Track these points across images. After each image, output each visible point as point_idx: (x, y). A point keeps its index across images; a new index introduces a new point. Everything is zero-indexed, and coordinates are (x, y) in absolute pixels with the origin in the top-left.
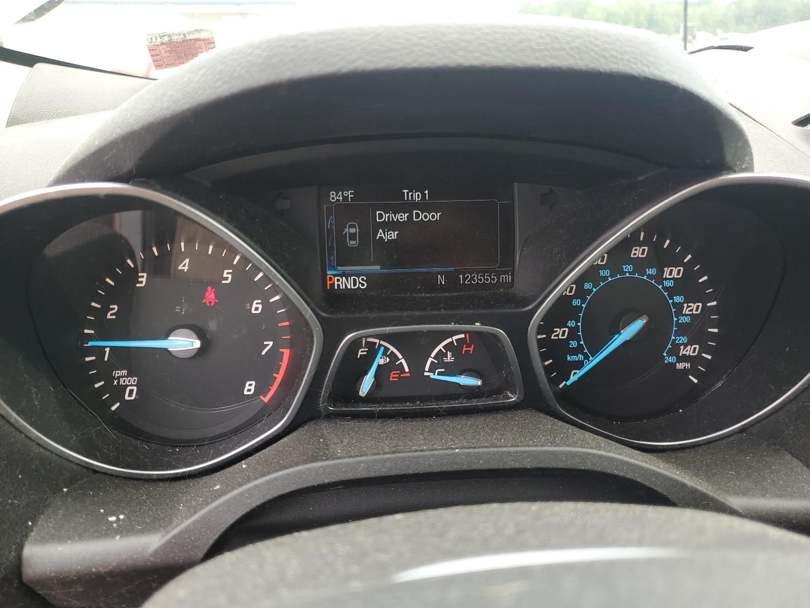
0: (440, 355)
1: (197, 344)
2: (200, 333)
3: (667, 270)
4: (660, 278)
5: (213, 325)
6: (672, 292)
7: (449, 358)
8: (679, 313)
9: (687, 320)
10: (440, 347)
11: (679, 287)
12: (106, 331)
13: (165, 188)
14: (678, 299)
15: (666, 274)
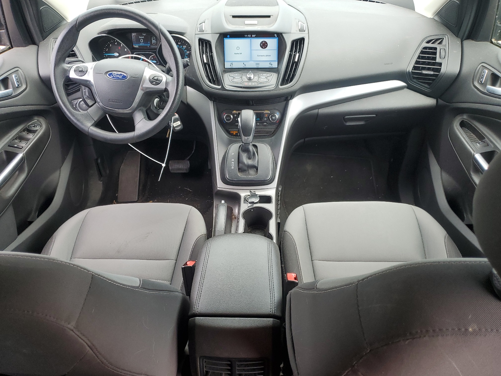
0: (151, 58)
1: (118, 54)
2: (118, 53)
3: (184, 46)
4: (183, 48)
5: (120, 52)
6: (185, 50)
7: (152, 58)
8: (186, 53)
9: (187, 54)
10: (151, 57)
11: (186, 49)
12: (107, 53)
13: (112, 35)
14: (186, 51)
15: (184, 47)
